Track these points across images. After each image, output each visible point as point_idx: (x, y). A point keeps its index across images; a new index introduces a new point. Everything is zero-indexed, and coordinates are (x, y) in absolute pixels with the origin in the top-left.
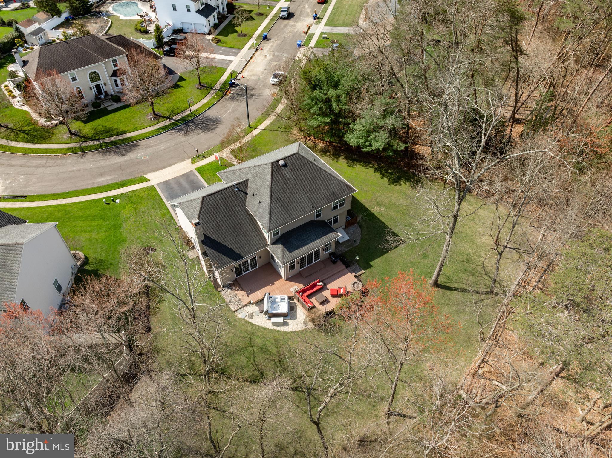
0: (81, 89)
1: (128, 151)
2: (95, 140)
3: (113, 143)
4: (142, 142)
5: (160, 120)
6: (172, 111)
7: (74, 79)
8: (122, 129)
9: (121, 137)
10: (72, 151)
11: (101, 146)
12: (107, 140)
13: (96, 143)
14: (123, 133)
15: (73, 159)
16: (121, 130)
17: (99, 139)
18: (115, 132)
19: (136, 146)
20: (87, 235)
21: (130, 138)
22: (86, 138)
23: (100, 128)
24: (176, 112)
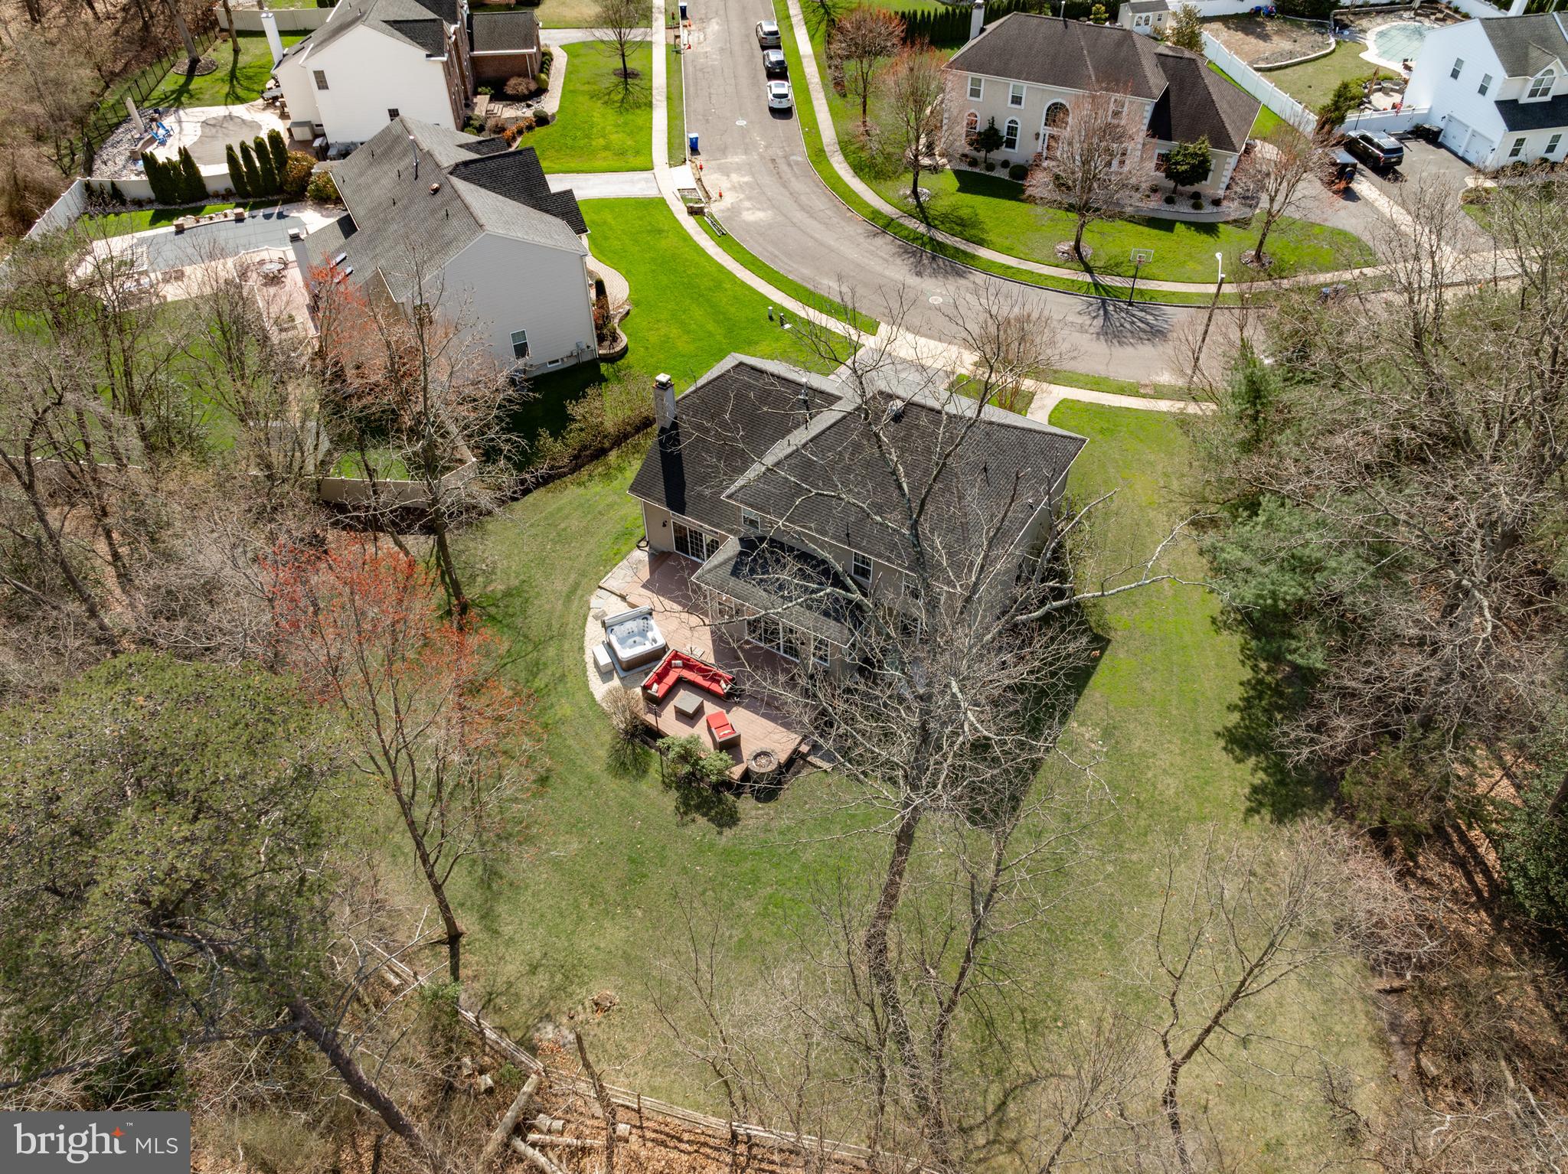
0: (1019, 126)
1: (935, 273)
2: (928, 224)
3: (939, 247)
4: (979, 278)
5: (1069, 264)
6: (1117, 265)
7: (1016, 100)
8: (991, 237)
9: (962, 245)
10: (875, 216)
11: (918, 237)
12: (940, 237)
13: (922, 229)
14: (981, 243)
15: (857, 228)
16: (984, 236)
17: (935, 227)
18: (973, 232)
19: (960, 274)
20: (674, 332)
21: (974, 257)
22: (922, 213)
23: (964, 212)
24: (1119, 270)
